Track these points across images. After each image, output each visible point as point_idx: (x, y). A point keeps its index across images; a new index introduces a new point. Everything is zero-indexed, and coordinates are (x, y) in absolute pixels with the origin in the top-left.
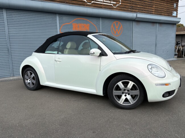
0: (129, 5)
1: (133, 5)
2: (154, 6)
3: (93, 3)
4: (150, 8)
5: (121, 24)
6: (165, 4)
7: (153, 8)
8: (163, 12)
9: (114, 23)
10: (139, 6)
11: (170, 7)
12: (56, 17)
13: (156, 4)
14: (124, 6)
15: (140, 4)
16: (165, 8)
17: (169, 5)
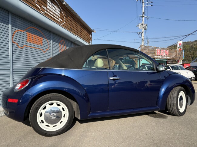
0: (69, 26)
1: (72, 28)
2: (82, 33)
3: (46, 13)
4: (80, 33)
5: (65, 44)
6: (87, 33)
7: (82, 35)
8: (86, 39)
9: (61, 41)
10: (75, 30)
11: (89, 36)
13: (83, 31)
14: (66, 26)
15: (76, 28)
16: (87, 37)
17: (88, 34)
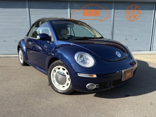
5: (139, 8)
9: (130, 6)
12: (67, 5)
